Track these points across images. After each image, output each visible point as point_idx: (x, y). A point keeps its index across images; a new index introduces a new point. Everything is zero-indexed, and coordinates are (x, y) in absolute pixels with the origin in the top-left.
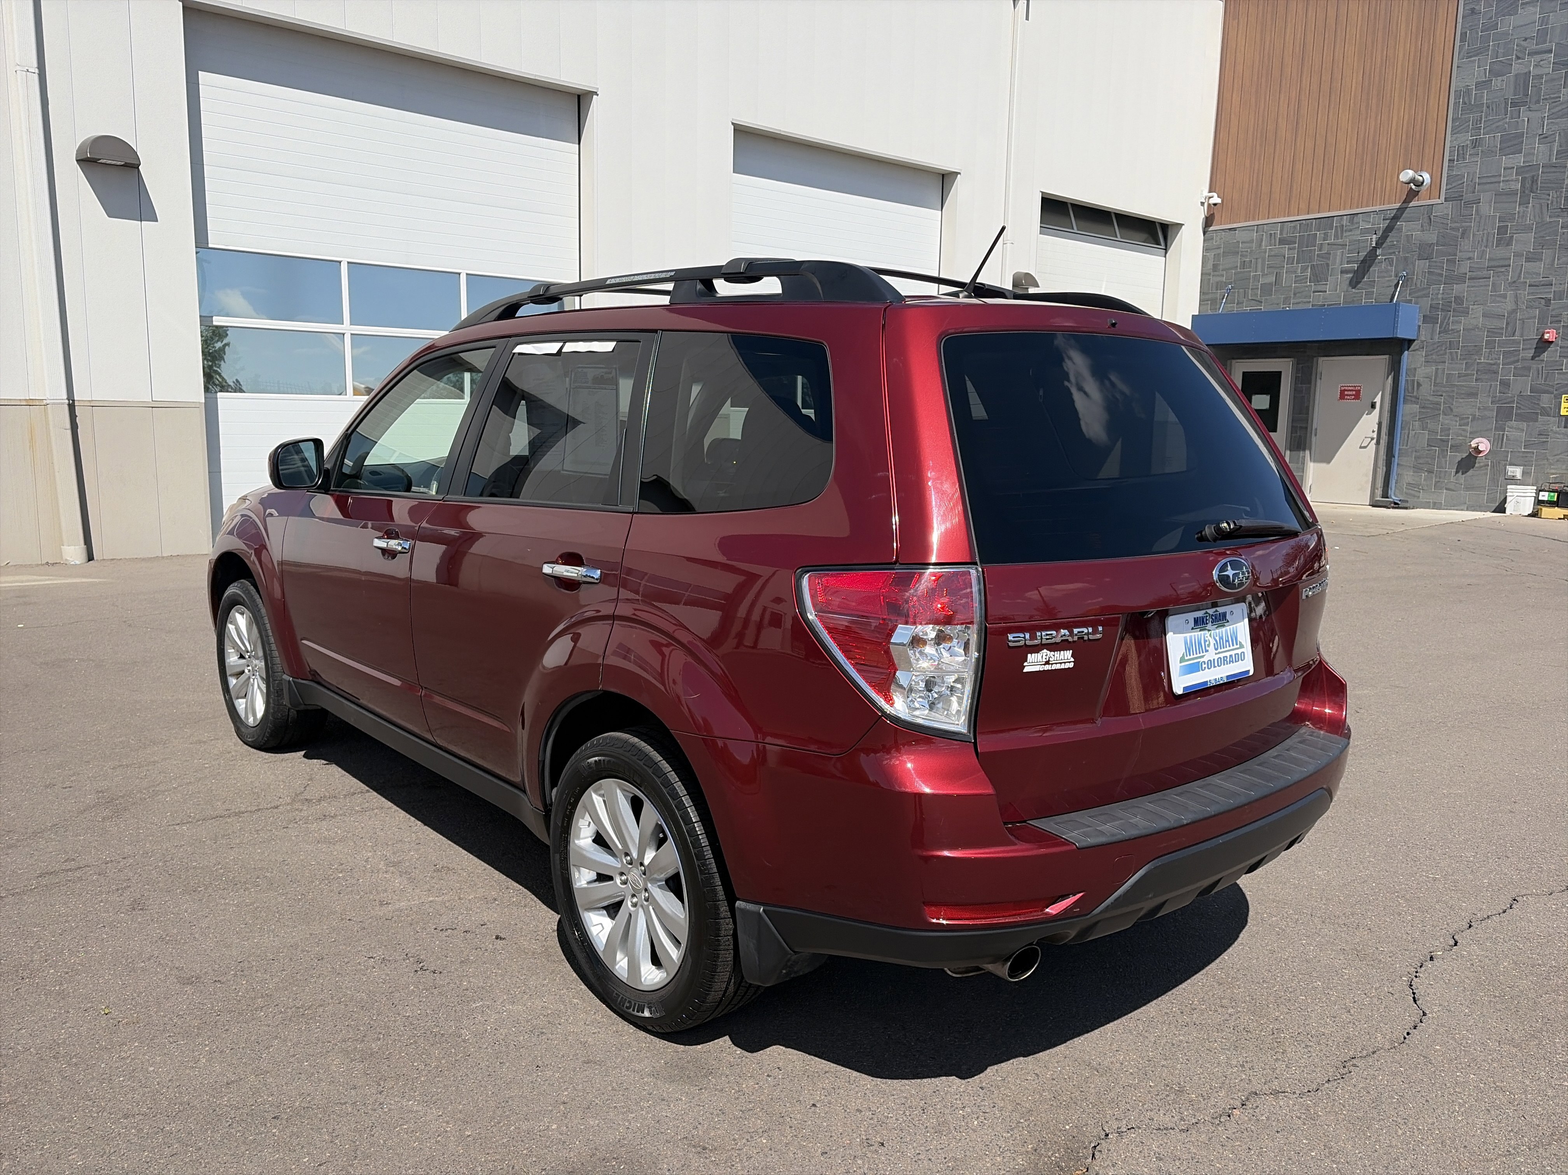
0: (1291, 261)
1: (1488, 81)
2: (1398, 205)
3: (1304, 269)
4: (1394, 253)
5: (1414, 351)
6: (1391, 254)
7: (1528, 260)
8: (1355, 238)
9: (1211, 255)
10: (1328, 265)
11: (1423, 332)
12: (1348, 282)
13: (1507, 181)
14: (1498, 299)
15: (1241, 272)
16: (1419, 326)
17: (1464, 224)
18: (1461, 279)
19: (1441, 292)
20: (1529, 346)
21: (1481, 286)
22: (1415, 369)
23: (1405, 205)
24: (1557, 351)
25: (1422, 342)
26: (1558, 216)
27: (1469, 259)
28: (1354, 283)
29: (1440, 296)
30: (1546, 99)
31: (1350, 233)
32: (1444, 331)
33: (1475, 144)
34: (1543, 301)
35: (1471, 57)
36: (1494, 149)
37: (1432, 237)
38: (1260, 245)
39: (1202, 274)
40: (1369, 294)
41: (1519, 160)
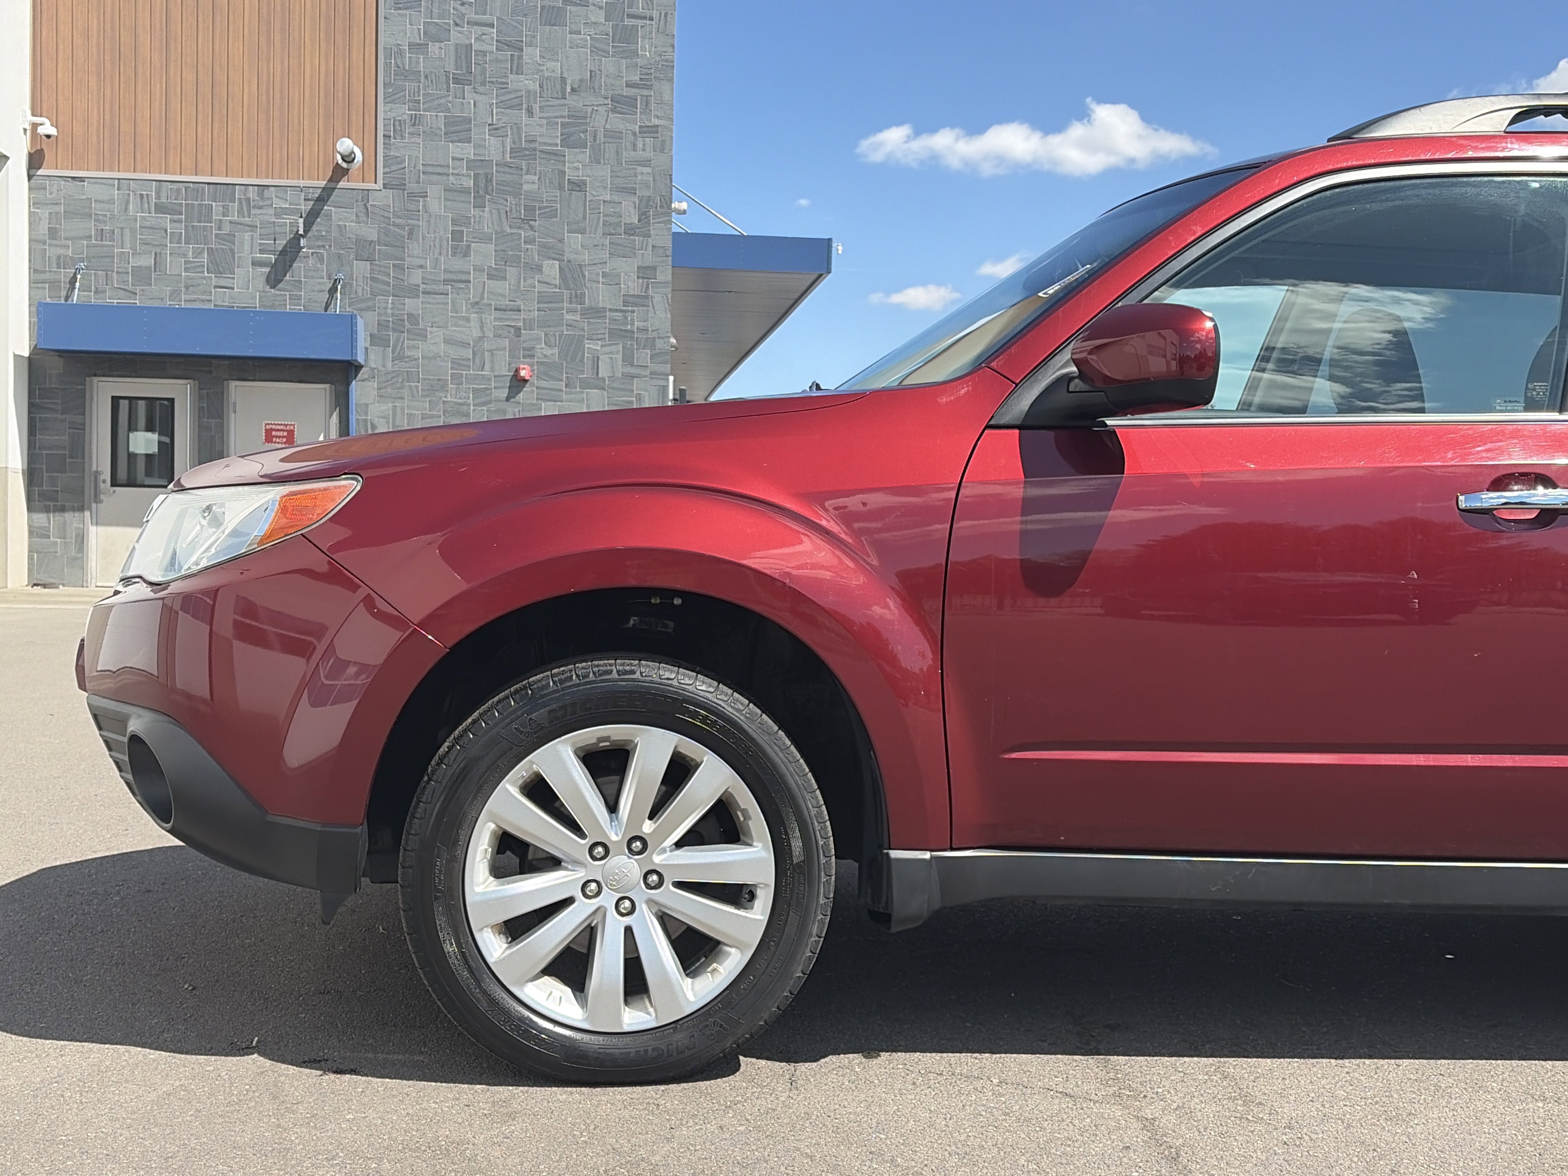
0: (176, 238)
1: (421, 45)
2: (323, 183)
3: (198, 253)
4: (324, 246)
5: (363, 380)
6: (319, 247)
7: (490, 277)
8: (267, 218)
9: (44, 213)
10: (233, 252)
11: (372, 356)
12: (263, 279)
13: (457, 175)
14: (461, 322)
15: (96, 246)
16: (366, 349)
17: (410, 222)
18: (413, 291)
19: (390, 306)
20: (501, 384)
21: (438, 303)
22: (367, 405)
23: (332, 185)
24: (533, 391)
25: (373, 369)
26: (520, 228)
27: (421, 267)
28: (275, 279)
29: (389, 311)
30: (492, 82)
31: (260, 211)
32: (399, 357)
33: (416, 120)
34: (512, 330)
35: (400, 9)
36: (438, 131)
37: (371, 232)
38: (126, 209)
39: (30, 240)
40: (295, 299)
41: (468, 151)
